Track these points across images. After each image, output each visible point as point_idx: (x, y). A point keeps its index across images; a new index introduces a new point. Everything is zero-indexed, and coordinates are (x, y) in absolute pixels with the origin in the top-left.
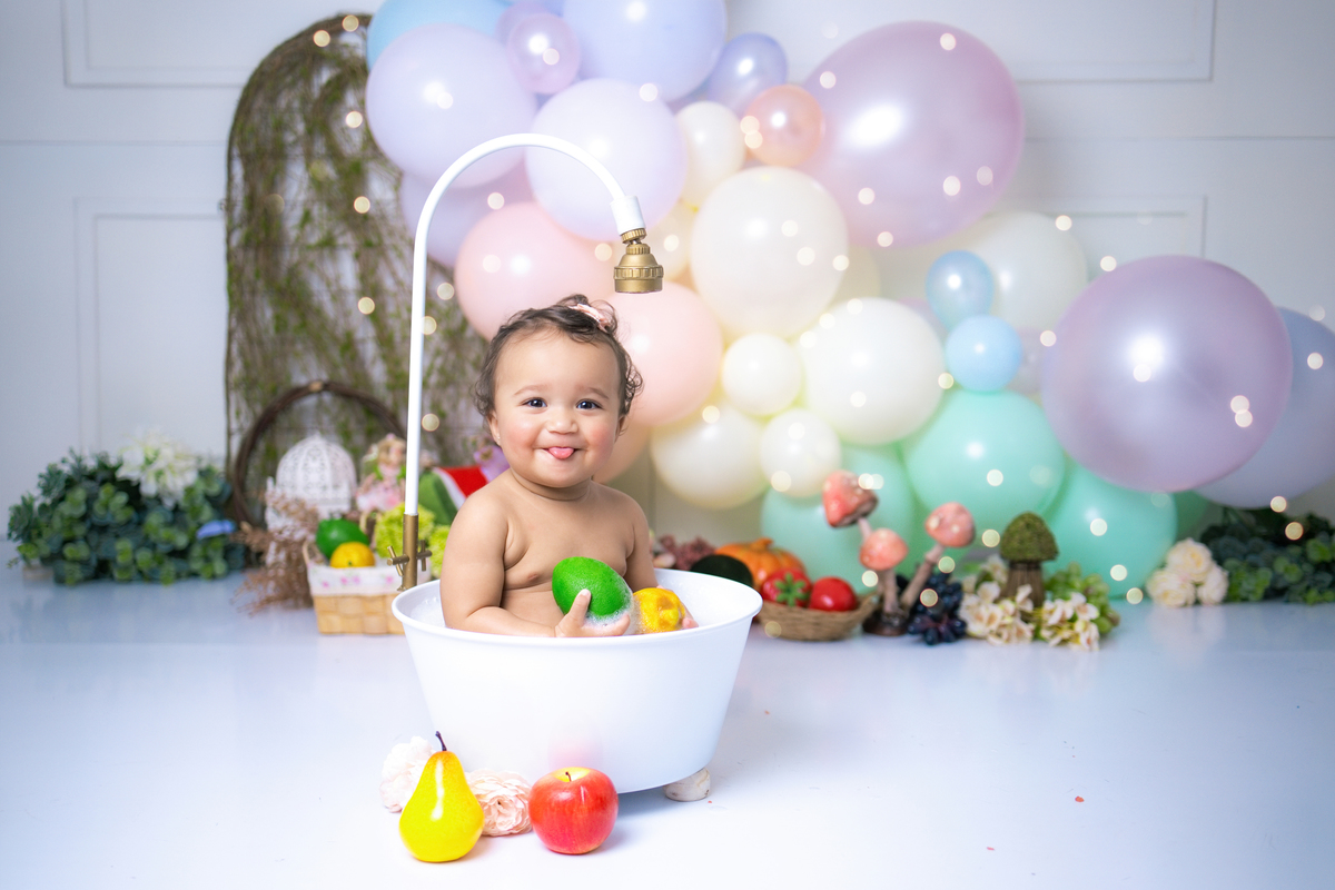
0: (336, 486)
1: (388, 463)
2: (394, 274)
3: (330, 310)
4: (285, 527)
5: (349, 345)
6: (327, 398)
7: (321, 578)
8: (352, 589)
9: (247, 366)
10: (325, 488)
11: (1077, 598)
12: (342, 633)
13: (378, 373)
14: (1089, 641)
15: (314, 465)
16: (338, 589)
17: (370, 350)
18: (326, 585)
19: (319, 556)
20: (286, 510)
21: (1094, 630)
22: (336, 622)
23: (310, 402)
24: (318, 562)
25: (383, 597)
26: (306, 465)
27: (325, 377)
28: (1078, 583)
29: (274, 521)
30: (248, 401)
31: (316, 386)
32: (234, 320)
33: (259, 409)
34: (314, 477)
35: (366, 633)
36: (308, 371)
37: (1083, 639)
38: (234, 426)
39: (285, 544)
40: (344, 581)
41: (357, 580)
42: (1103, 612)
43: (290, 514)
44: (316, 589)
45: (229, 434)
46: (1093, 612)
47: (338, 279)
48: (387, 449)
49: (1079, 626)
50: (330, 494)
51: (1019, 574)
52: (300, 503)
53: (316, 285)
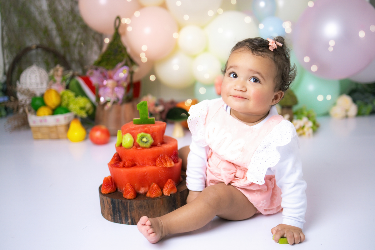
0: (42, 83)
1: (58, 76)
2: (61, 4)
3: (38, 18)
4: (23, 99)
5: (46, 31)
6: (40, 51)
7: (33, 119)
8: (44, 124)
9: (9, 40)
10: (37, 84)
11: (305, 119)
12: (43, 139)
13: (58, 41)
14: (309, 135)
15: (33, 76)
16: (38, 124)
17: (54, 33)
18: (34, 122)
19: (33, 111)
20: (23, 93)
21: (311, 131)
22: (39, 135)
23: (34, 52)
24: (32, 114)
25: (56, 127)
26: (30, 76)
27: (38, 43)
28: (305, 113)
29: (20, 97)
30: (11, 52)
31: (34, 46)
32: (3, 23)
33: (15, 55)
34: (33, 81)
35: (50, 138)
36: (32, 41)
37: (307, 133)
38: (6, 61)
39: (23, 106)
40: (41, 121)
41: (45, 121)
42: (314, 123)
43: (25, 95)
44: (31, 123)
45: (5, 65)
46: (310, 124)
47: (41, 7)
48: (57, 70)
49: (306, 129)
50: (40, 87)
51: (285, 111)
52: (28, 91)
53: (33, 9)
